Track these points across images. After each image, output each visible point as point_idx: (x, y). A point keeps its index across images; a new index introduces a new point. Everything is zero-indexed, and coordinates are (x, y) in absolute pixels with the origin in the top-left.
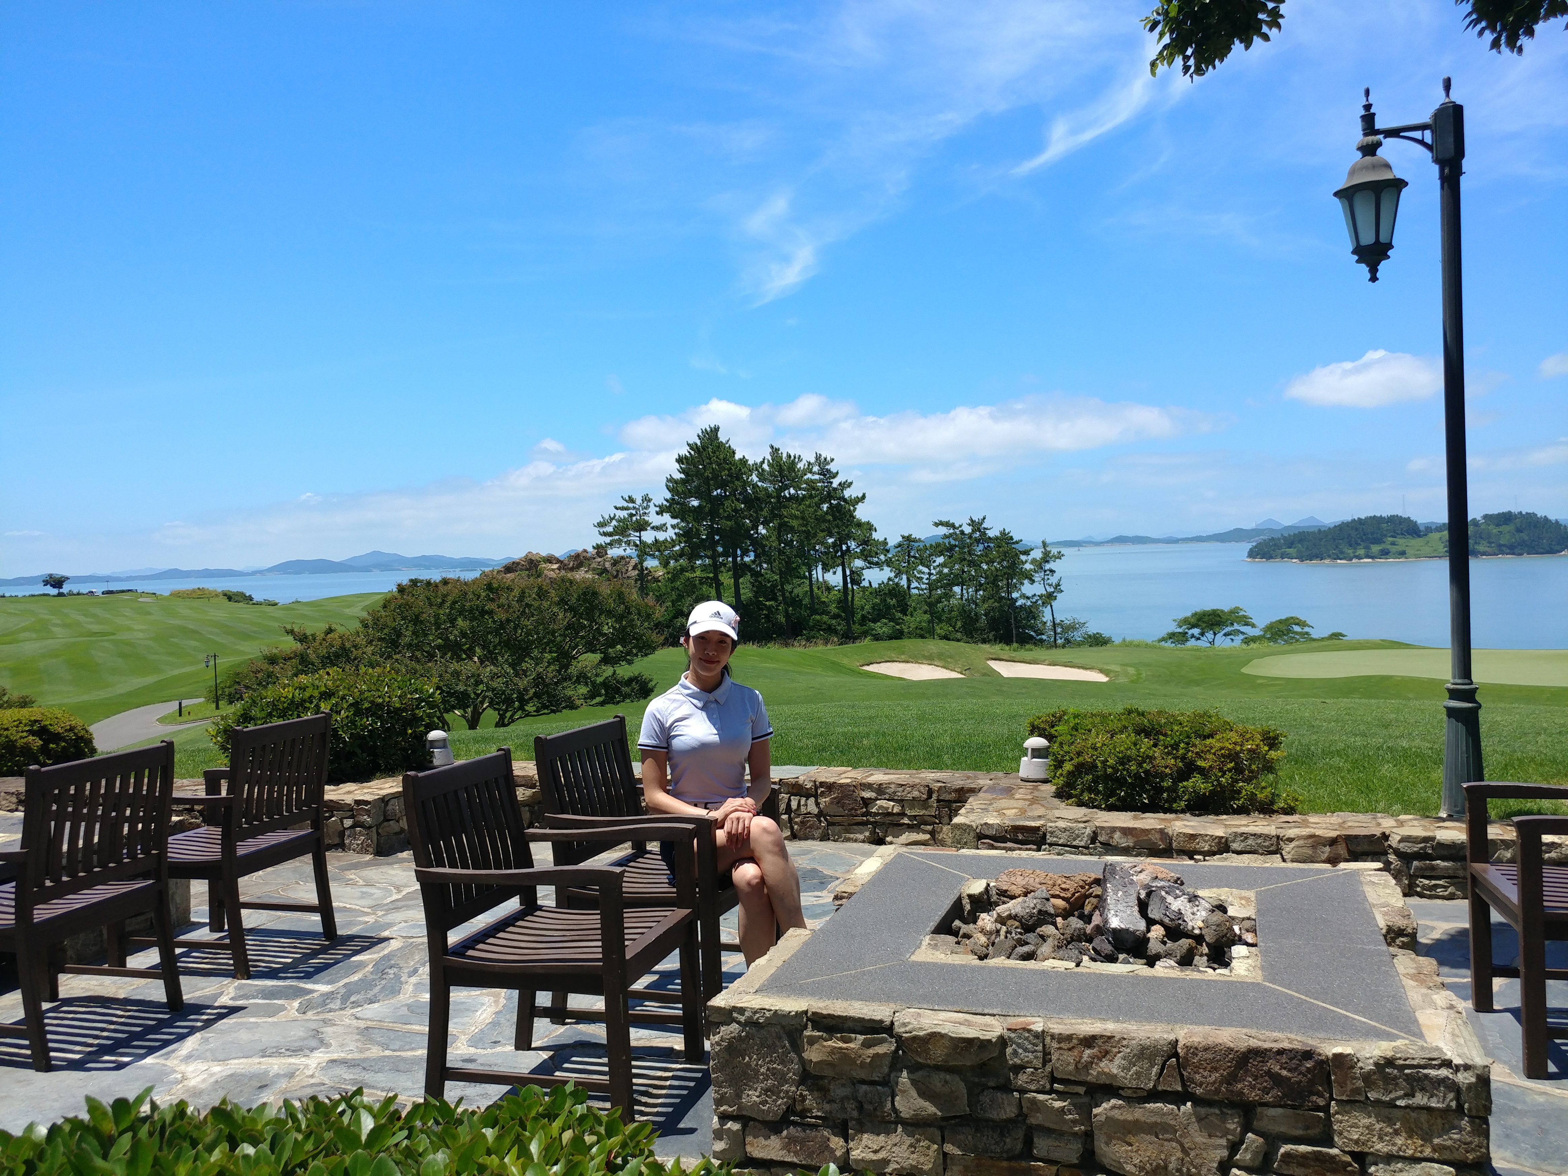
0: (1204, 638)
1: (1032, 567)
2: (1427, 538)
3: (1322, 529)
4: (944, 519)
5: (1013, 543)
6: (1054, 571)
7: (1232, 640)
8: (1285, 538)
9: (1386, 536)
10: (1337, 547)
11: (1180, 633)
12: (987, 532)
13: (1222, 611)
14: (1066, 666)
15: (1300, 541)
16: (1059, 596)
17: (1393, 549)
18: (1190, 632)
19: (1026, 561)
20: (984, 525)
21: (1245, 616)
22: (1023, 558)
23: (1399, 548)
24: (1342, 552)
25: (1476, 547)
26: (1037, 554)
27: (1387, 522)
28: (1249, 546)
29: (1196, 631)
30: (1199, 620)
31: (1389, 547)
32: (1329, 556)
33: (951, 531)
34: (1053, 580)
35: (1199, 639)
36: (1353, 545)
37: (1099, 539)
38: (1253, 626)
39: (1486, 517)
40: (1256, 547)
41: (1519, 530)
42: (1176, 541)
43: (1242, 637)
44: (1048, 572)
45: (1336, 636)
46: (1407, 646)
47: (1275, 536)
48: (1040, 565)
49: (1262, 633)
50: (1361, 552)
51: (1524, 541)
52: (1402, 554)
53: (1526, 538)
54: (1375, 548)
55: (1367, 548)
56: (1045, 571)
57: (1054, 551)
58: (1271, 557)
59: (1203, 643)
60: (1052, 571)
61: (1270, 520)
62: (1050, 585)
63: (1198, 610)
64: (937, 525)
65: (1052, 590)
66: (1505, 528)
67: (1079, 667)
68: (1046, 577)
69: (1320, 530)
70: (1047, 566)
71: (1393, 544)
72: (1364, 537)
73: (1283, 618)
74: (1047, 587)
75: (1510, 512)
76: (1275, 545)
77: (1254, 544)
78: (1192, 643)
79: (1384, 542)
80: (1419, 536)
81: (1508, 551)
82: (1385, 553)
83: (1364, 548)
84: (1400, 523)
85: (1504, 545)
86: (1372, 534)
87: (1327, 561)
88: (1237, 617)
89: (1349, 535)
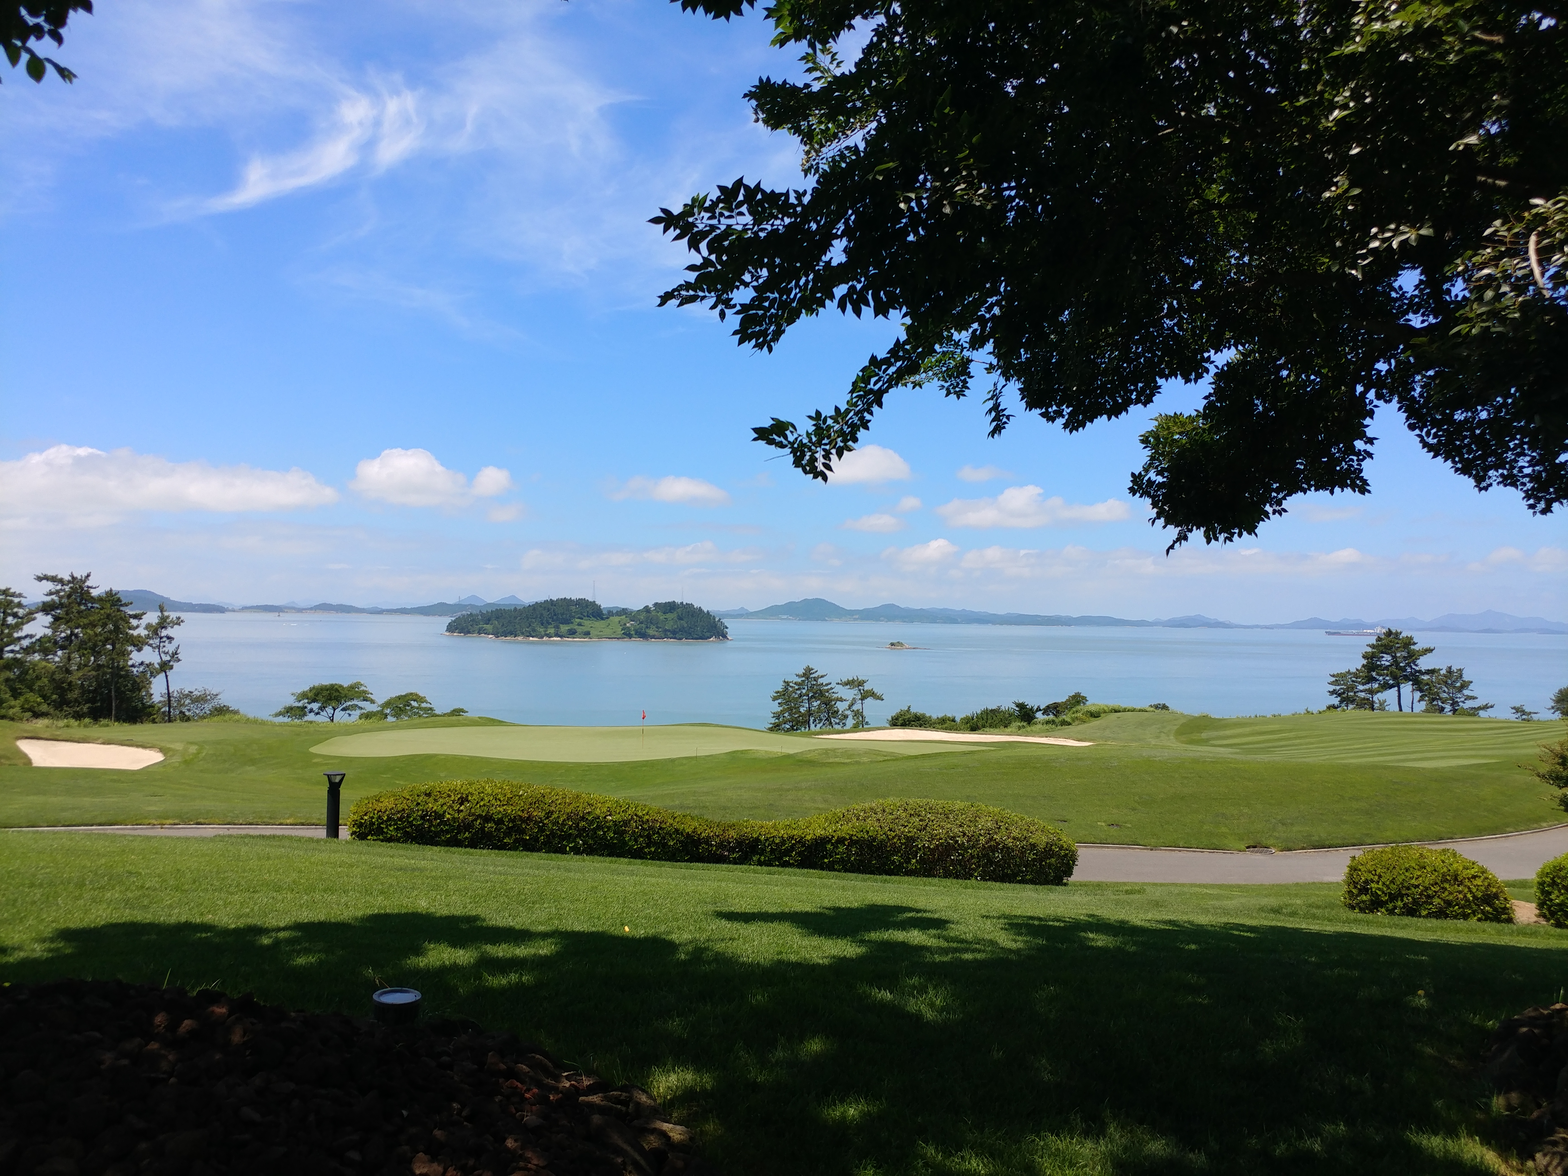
0: (324, 713)
1: (146, 632)
2: (608, 621)
3: (518, 608)
4: (51, 573)
5: (122, 605)
6: (173, 639)
7: (350, 715)
8: (482, 614)
9: (574, 617)
10: (530, 625)
11: (298, 707)
12: (92, 591)
13: (341, 686)
14: (122, 745)
15: (497, 618)
16: (176, 665)
17: (579, 629)
18: (309, 707)
19: (138, 627)
20: (88, 583)
21: (365, 692)
22: (134, 622)
23: (585, 629)
24: (534, 630)
25: (647, 631)
26: (152, 617)
27: (576, 605)
28: (448, 620)
29: (315, 706)
30: (317, 695)
31: (576, 627)
32: (523, 634)
33: (59, 587)
34: (170, 648)
35: (318, 714)
36: (544, 624)
37: (302, 605)
38: (373, 702)
39: (656, 605)
40: (454, 621)
41: (680, 619)
42: (380, 612)
43: (358, 712)
44: (164, 639)
45: (457, 712)
46: (500, 723)
47: (474, 612)
48: (155, 630)
49: (379, 709)
50: (551, 631)
51: (684, 628)
52: (587, 634)
53: (686, 625)
54: (564, 628)
55: (557, 627)
56: (161, 638)
57: (173, 615)
58: (469, 632)
59: (323, 718)
60: (170, 638)
61: (474, 597)
62: (166, 653)
63: (317, 684)
64: (40, 579)
65: (168, 658)
66: (670, 616)
67: (138, 746)
68: (162, 645)
69: (515, 609)
70: (164, 633)
71: (580, 625)
72: (555, 617)
73: (403, 694)
74: (162, 655)
75: (674, 602)
76: (473, 620)
77: (453, 619)
78: (311, 717)
79: (572, 623)
80: (602, 619)
81: (671, 636)
82: (572, 633)
83: (554, 627)
84: (587, 606)
85: (669, 631)
86: (562, 614)
87: (520, 638)
88: (357, 692)
89: (542, 615)
